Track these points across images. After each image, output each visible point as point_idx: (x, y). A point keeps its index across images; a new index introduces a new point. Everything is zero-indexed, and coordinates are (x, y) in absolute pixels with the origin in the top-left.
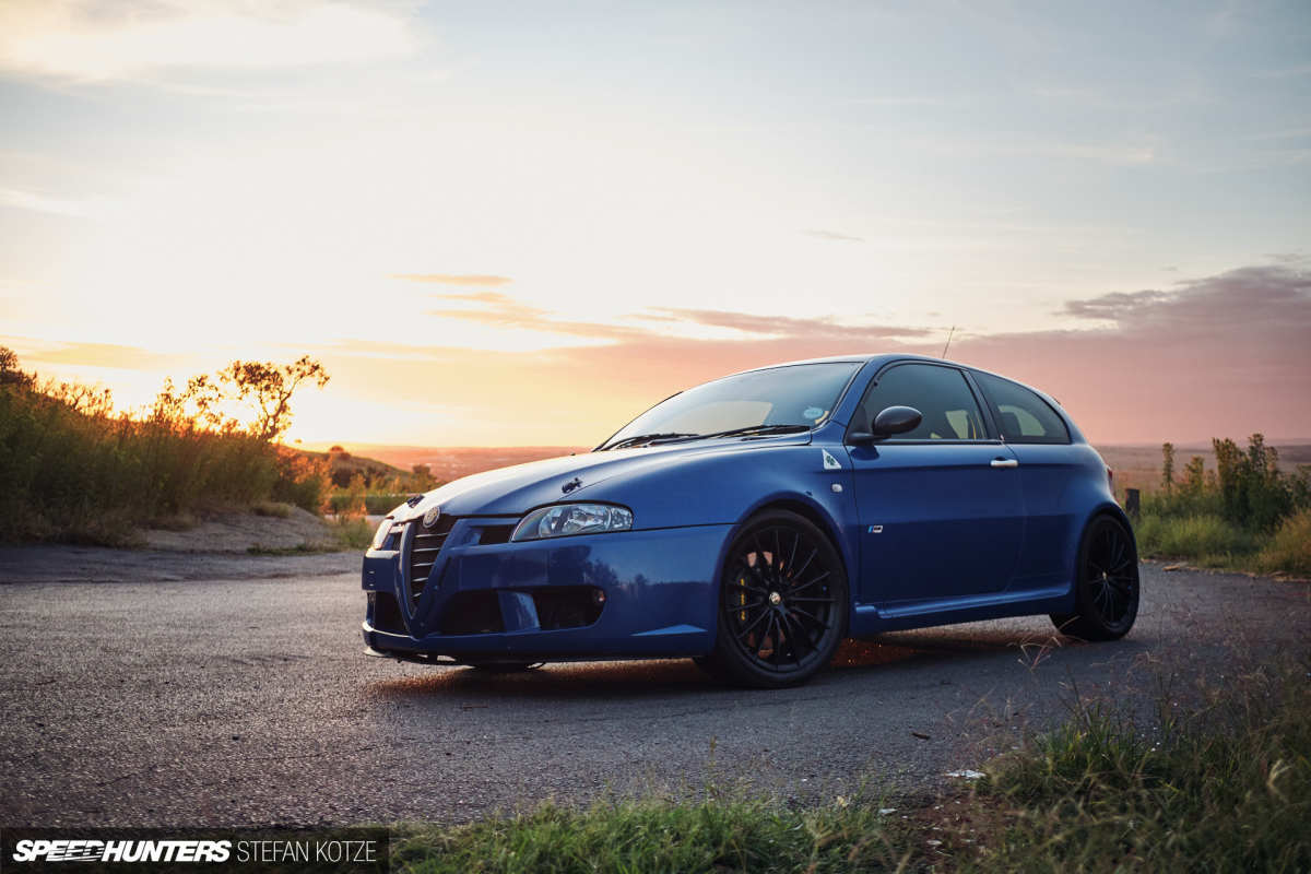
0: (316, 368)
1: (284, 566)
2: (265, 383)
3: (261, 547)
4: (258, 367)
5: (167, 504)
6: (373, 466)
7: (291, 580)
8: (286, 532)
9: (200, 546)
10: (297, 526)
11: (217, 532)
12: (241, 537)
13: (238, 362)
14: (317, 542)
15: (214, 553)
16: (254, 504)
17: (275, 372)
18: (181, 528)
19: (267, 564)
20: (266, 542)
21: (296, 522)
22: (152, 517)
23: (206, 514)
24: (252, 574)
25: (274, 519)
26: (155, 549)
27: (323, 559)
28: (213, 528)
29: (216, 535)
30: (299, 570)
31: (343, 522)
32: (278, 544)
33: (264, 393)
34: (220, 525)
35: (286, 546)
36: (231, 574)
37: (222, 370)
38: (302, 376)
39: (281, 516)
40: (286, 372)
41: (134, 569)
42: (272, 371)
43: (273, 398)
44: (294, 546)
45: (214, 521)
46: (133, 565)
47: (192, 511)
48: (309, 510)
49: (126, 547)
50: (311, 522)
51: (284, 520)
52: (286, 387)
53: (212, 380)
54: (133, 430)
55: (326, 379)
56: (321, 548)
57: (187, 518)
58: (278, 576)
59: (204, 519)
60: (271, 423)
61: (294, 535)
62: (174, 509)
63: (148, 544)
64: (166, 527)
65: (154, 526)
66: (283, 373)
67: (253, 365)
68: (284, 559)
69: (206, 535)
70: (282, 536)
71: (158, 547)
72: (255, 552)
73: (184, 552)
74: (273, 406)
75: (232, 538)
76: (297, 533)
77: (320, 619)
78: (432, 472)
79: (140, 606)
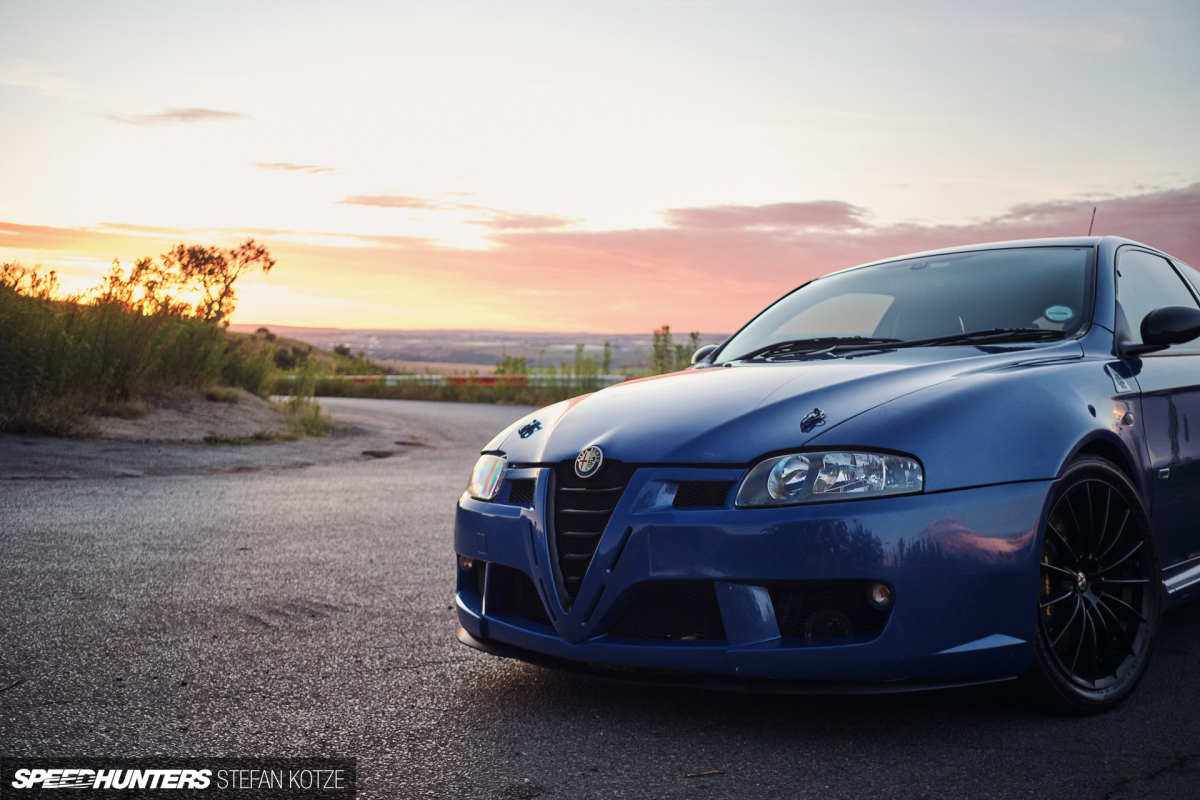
0: (262, 252)
1: (245, 458)
2: (209, 266)
3: (218, 435)
4: (202, 252)
5: (118, 391)
6: (297, 346)
7: (257, 475)
8: (240, 419)
9: (154, 435)
10: (252, 413)
11: (172, 419)
12: (195, 425)
13: (182, 246)
14: (274, 429)
15: (171, 443)
16: (205, 389)
17: (219, 257)
18: (134, 415)
19: (229, 455)
20: (222, 431)
21: (249, 408)
22: (102, 404)
23: (157, 400)
24: (215, 467)
25: (225, 405)
26: (109, 439)
27: (283, 449)
28: (167, 415)
29: (171, 423)
30: (263, 463)
31: (294, 407)
32: (232, 432)
33: (208, 278)
34: (172, 411)
35: (243, 434)
36: (193, 468)
37: (166, 254)
38: (246, 261)
39: (232, 401)
40: (231, 256)
41: (88, 463)
42: (216, 255)
43: (217, 281)
44: (251, 434)
45: (166, 407)
46: (89, 458)
47: (144, 396)
48: (256, 394)
49: (79, 437)
50: (262, 407)
51: (236, 406)
52: (231, 270)
53: (157, 262)
54: (80, 314)
55: (272, 264)
56: (278, 436)
57: (140, 405)
58: (242, 469)
59: (156, 405)
60: (216, 307)
61: (248, 422)
62: (125, 395)
63: (101, 433)
64: (117, 415)
65: (105, 413)
66: (227, 257)
67: (197, 249)
68: (244, 449)
69: (159, 423)
70: (236, 423)
71: (112, 437)
72: (212, 441)
73: (139, 442)
74: (216, 290)
75: (186, 425)
76: (250, 419)
77: (314, 535)
78: (352, 352)
79: (104, 515)
